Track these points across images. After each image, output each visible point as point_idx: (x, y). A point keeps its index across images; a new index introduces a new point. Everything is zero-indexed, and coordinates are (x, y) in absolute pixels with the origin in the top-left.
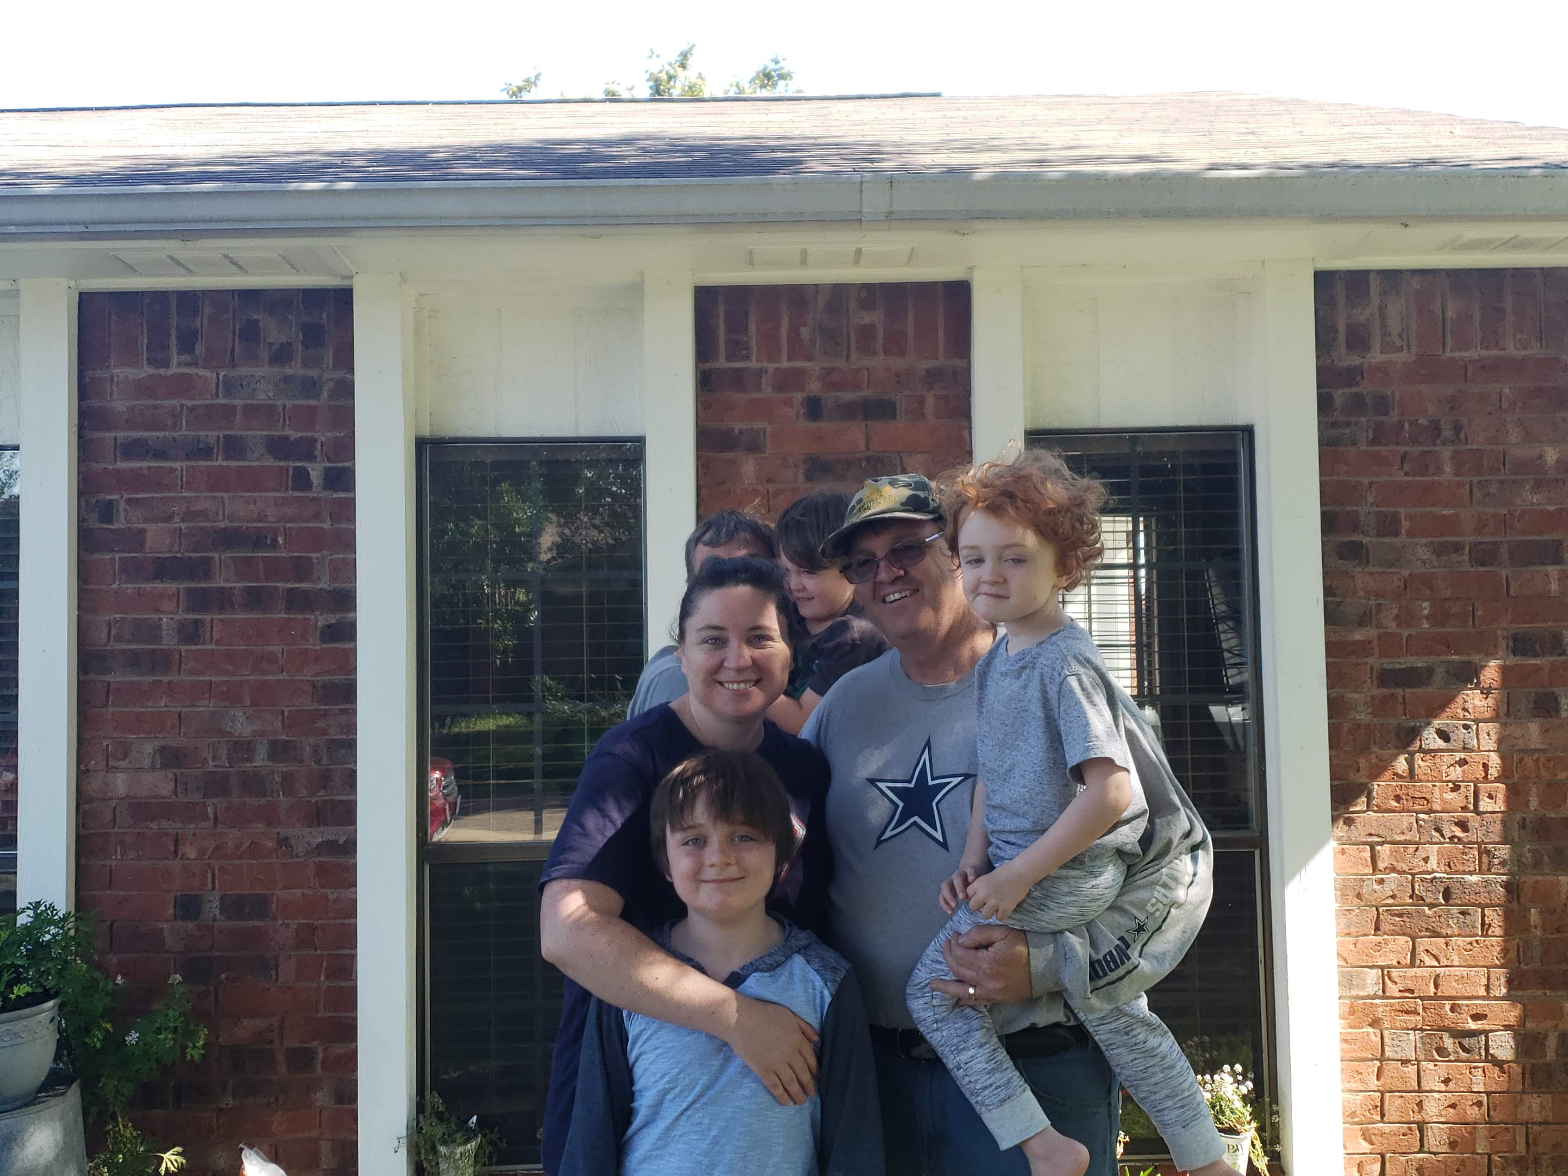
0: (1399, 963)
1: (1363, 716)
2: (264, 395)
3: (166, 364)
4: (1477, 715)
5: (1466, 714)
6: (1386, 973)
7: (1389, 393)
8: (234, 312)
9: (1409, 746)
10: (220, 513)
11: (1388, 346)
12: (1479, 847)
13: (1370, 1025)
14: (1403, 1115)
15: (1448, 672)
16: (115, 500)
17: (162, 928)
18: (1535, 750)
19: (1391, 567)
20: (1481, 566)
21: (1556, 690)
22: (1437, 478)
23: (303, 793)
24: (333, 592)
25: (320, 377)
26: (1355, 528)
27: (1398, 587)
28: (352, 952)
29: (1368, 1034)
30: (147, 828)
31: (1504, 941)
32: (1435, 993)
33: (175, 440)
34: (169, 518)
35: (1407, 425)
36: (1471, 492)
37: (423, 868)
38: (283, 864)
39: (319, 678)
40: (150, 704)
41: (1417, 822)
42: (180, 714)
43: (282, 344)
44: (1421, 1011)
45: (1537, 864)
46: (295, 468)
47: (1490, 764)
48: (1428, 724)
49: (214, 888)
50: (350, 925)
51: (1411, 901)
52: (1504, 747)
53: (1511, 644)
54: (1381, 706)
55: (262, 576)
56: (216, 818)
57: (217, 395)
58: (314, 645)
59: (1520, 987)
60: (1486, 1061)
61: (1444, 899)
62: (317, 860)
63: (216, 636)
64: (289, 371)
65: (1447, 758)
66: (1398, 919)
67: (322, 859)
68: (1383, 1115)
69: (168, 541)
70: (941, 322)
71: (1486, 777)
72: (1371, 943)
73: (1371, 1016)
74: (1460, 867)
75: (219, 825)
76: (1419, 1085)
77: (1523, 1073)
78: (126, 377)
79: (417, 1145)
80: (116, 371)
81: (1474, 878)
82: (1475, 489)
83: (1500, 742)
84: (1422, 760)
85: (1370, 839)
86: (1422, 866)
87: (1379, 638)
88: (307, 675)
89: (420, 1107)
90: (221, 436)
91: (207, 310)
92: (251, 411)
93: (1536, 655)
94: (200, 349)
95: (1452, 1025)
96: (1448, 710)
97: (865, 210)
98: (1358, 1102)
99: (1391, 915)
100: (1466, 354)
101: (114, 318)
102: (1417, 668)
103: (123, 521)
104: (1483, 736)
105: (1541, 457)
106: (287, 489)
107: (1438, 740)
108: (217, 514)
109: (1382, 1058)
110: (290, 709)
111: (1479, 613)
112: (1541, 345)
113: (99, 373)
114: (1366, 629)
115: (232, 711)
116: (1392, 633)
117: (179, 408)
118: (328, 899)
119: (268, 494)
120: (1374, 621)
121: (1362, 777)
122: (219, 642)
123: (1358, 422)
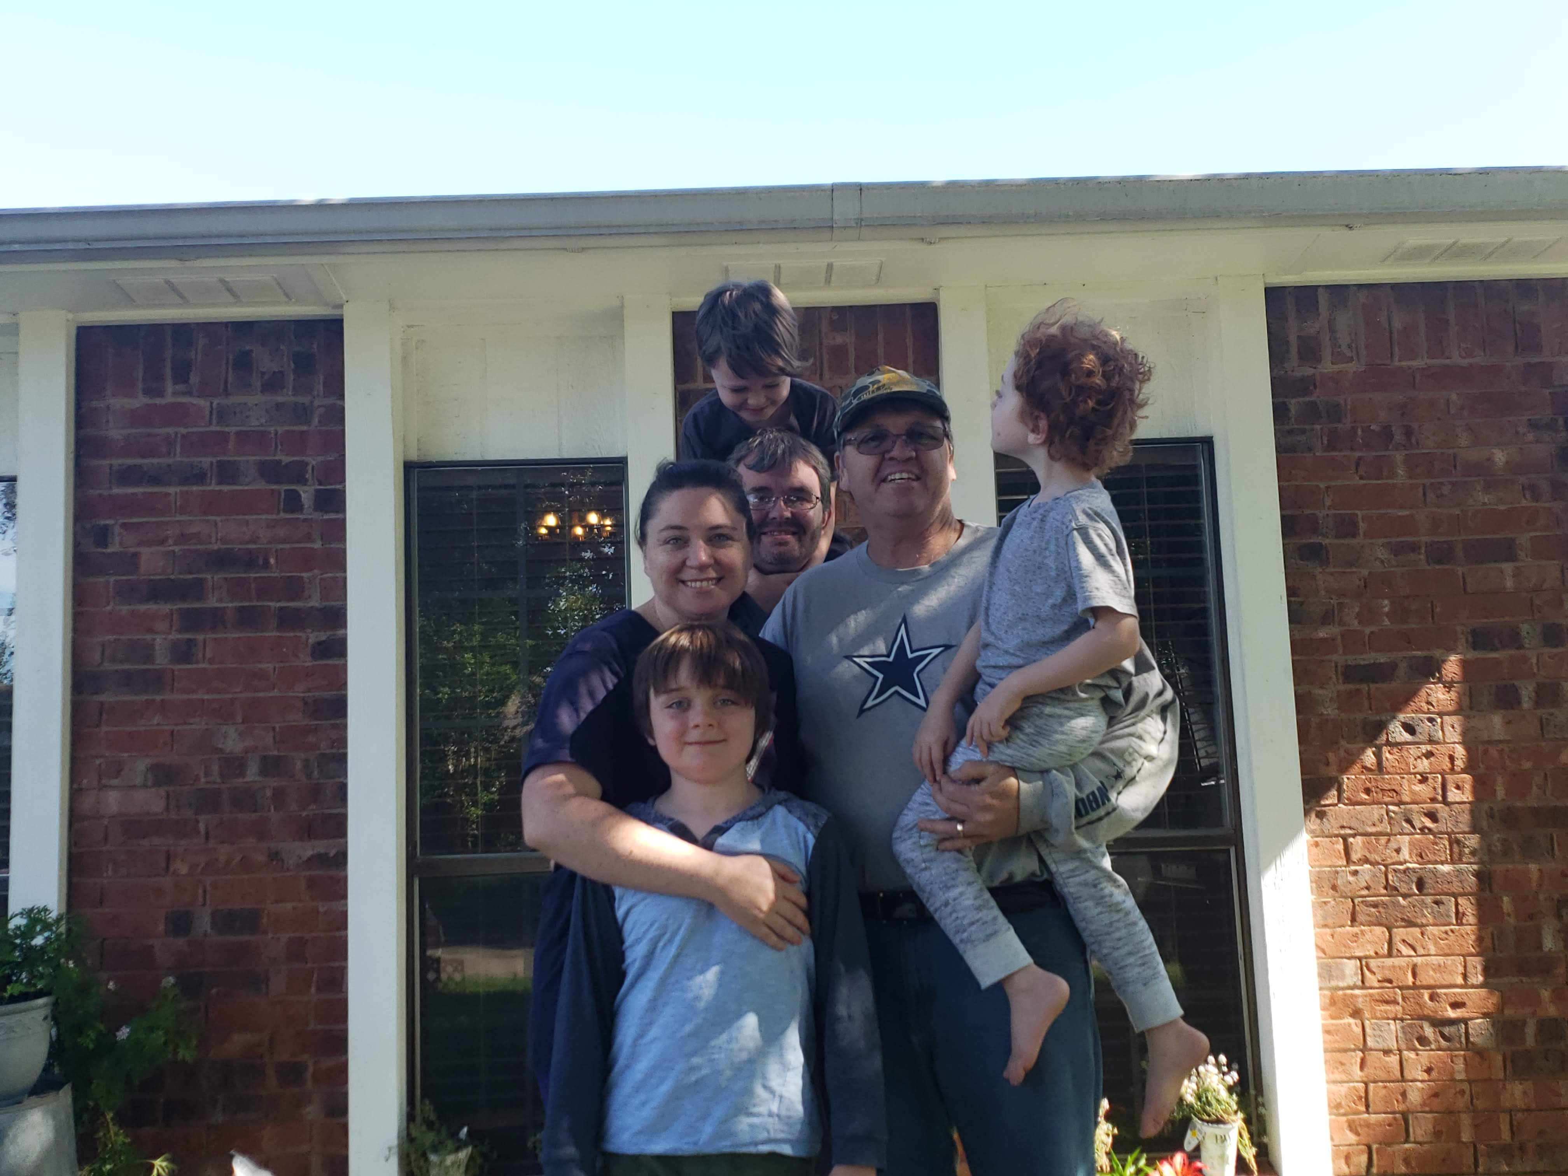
0: (1376, 953)
1: (1330, 711)
2: (257, 421)
3: (161, 394)
4: (1441, 708)
5: (1431, 707)
6: (1364, 963)
7: (1342, 402)
8: (227, 344)
9: (1376, 739)
10: (214, 536)
11: (1338, 357)
12: (1450, 837)
13: (1350, 1016)
14: (1388, 1105)
15: (1411, 668)
16: (109, 525)
17: (153, 945)
18: (1500, 741)
19: (1351, 568)
20: (1437, 564)
21: (1516, 683)
22: (1390, 481)
23: (294, 807)
24: (323, 610)
25: (312, 402)
26: (1315, 530)
27: (1359, 586)
28: (343, 964)
29: (1349, 1024)
30: (139, 845)
31: (1479, 930)
32: (1414, 983)
33: (169, 466)
34: (163, 542)
36: (1424, 494)
37: (413, 880)
38: (273, 878)
39: (310, 694)
40: (143, 722)
41: (1387, 814)
42: (172, 732)
43: (274, 373)
44: (1400, 1000)
45: (1506, 853)
46: (286, 491)
47: (1456, 755)
48: (1394, 718)
49: (204, 904)
50: (341, 937)
51: (1385, 891)
52: (1468, 739)
53: (1470, 638)
54: (1346, 701)
55: (254, 595)
56: (207, 833)
57: (211, 424)
58: (305, 662)
59: (1497, 974)
60: (1467, 1049)
61: (1418, 890)
62: (308, 873)
63: (209, 655)
64: (280, 399)
65: (1413, 751)
66: (1373, 910)
67: (312, 873)
68: (1367, 1106)
69: (161, 564)
70: (909, 341)
71: (1452, 769)
72: (1348, 934)
73: (1352, 1006)
74: (1431, 857)
75: (211, 841)
76: (1402, 1075)
77: (1504, 1060)
78: (121, 407)
79: (408, 1155)
80: (112, 401)
81: (1446, 868)
82: (1428, 491)
83: (1464, 734)
84: (1389, 752)
85: (1342, 832)
86: (1395, 857)
87: (1342, 636)
88: (299, 691)
89: (410, 1117)
90: (214, 461)
91: (202, 342)
92: (244, 437)
93: (1495, 650)
94: (194, 379)
95: (1431, 1014)
96: (1412, 704)
97: (836, 217)
98: (1343, 1094)
99: (1366, 906)
100: (1414, 363)
101: (110, 350)
102: (1381, 664)
103: (118, 545)
104: (1448, 728)
105: (1490, 459)
106: (278, 513)
107: (1404, 733)
108: (210, 537)
109: (1365, 1049)
110: (283, 724)
111: (1438, 610)
112: (1485, 352)
113: (95, 404)
114: (1331, 626)
115: (224, 728)
116: (1355, 631)
117: (173, 435)
118: (318, 912)
119: (260, 517)
120: (1337, 619)
121: (1332, 771)
122: (211, 661)
123: (1313, 430)
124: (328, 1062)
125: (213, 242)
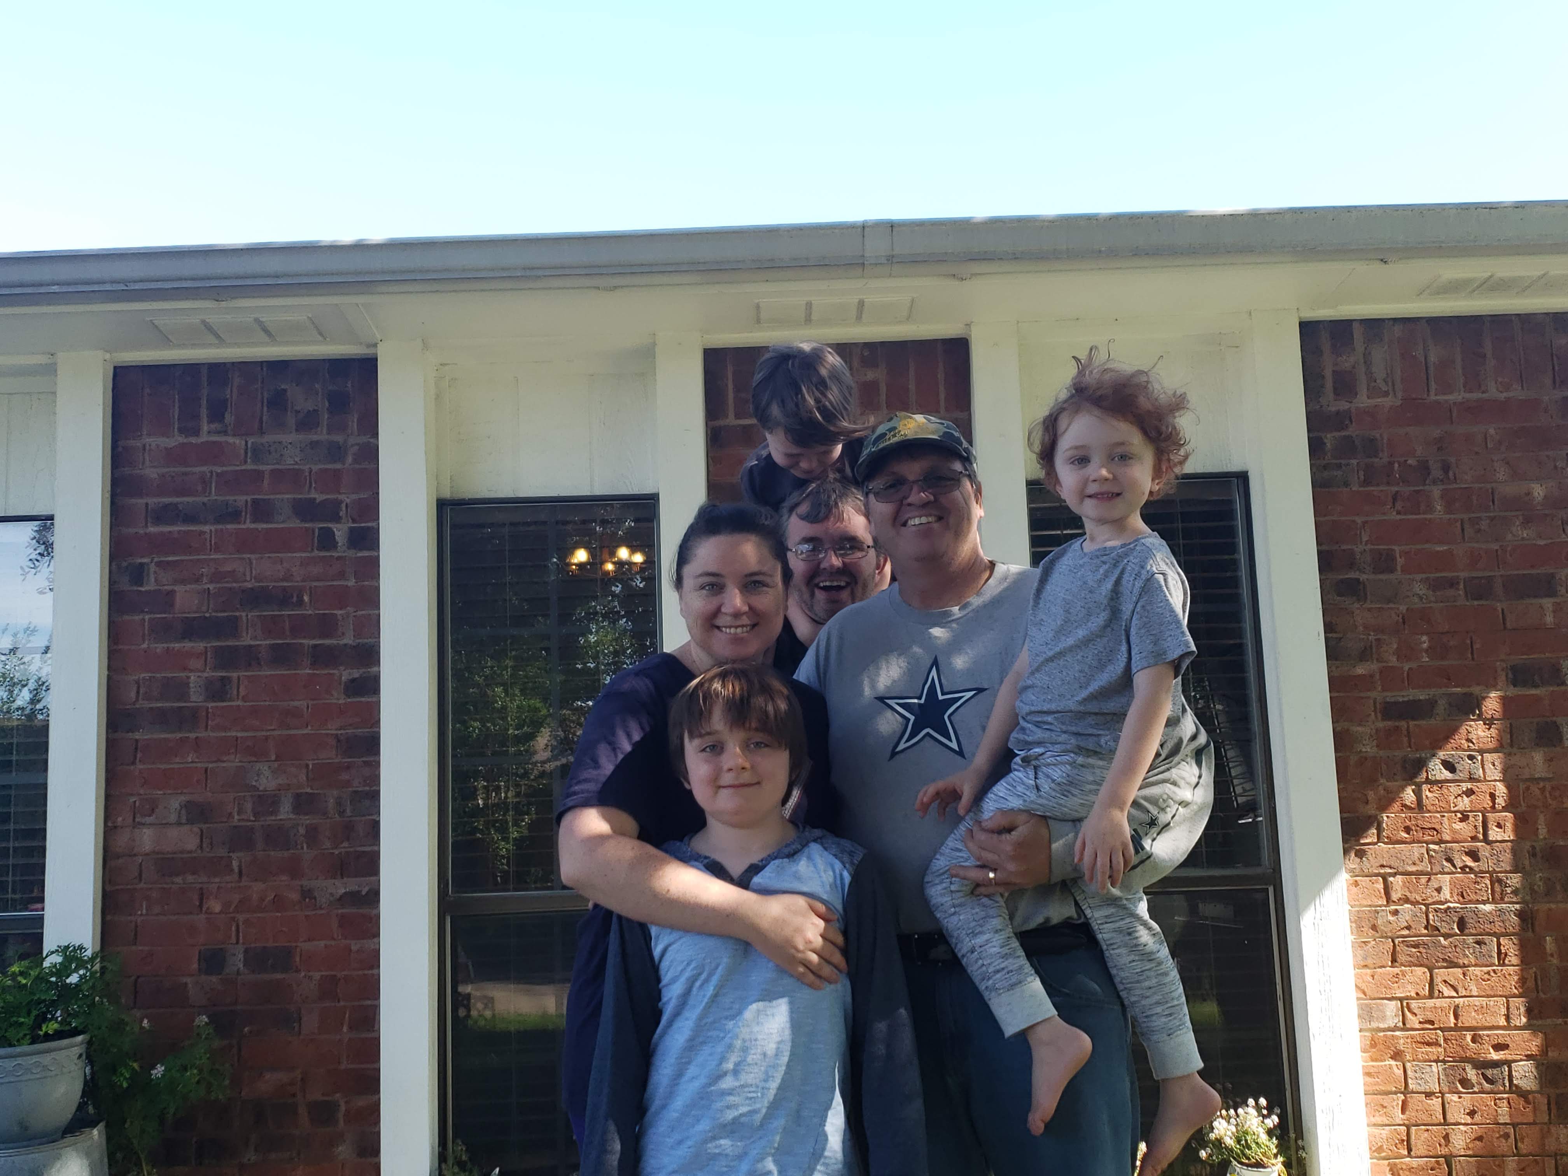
0: (1417, 994)
1: (1369, 749)
2: (291, 459)
3: (197, 432)
4: (1481, 745)
5: (1471, 745)
6: (1405, 1004)
7: (1378, 436)
8: (262, 382)
9: (1416, 777)
10: (248, 574)
11: (1373, 392)
12: (1491, 876)
13: (1391, 1058)
14: (1431, 1149)
15: (1450, 704)
16: (145, 563)
17: (186, 984)
18: (1541, 779)
19: (1388, 603)
20: (1476, 599)
21: (1560, 720)
22: (1428, 516)
23: (328, 844)
24: (357, 647)
25: (346, 441)
26: (1352, 565)
27: (1397, 622)
28: (375, 1002)
29: (1390, 1067)
30: (173, 883)
31: (1522, 970)
32: (1455, 1024)
33: (204, 504)
34: (197, 580)
35: (1396, 465)
36: (1463, 530)
37: (445, 919)
38: (306, 916)
39: (342, 732)
40: (177, 760)
41: (1428, 853)
42: (206, 769)
43: (309, 411)
44: (1442, 1042)
45: (1549, 893)
46: (320, 529)
47: (1497, 793)
48: (1434, 755)
49: (237, 943)
50: (373, 975)
51: (1426, 931)
52: (1508, 778)
53: (1510, 675)
54: (1386, 739)
55: (288, 633)
56: (240, 873)
57: (246, 462)
58: (338, 699)
59: (1541, 1016)
60: (1510, 1092)
61: (1459, 929)
62: (340, 911)
63: (242, 692)
64: (315, 438)
65: (1454, 789)
66: (1414, 950)
67: (344, 911)
68: (1410, 1150)
69: (196, 602)
70: (941, 376)
71: (1493, 807)
72: (1389, 974)
73: (1393, 1048)
74: (1473, 897)
75: (244, 878)
76: (1444, 1118)
77: (1549, 1104)
78: (158, 446)
80: (148, 440)
81: (1488, 908)
82: (1466, 526)
83: (1505, 771)
84: (1430, 791)
85: (1382, 871)
86: (1436, 897)
87: (1381, 672)
88: (332, 728)
89: (442, 1157)
90: (249, 500)
91: (237, 381)
92: (278, 475)
93: (1536, 686)
94: (229, 418)
95: (1474, 1056)
96: (1452, 741)
97: (867, 254)
98: (1384, 1136)
99: (1408, 946)
100: (1450, 397)
101: (147, 390)
102: (1420, 700)
103: (153, 583)
104: (1489, 766)
105: (1528, 494)
106: (312, 549)
107: (1444, 770)
108: (245, 575)
109: (1406, 1091)
110: (316, 762)
111: (1477, 646)
112: (1522, 386)
113: (132, 443)
114: (1368, 663)
115: (258, 766)
116: (1392, 667)
117: (209, 474)
118: (351, 950)
119: (295, 555)
120: (1375, 656)
121: (1371, 810)
122: (244, 699)
123: (1348, 465)
124: (361, 1102)
125: (249, 282)
